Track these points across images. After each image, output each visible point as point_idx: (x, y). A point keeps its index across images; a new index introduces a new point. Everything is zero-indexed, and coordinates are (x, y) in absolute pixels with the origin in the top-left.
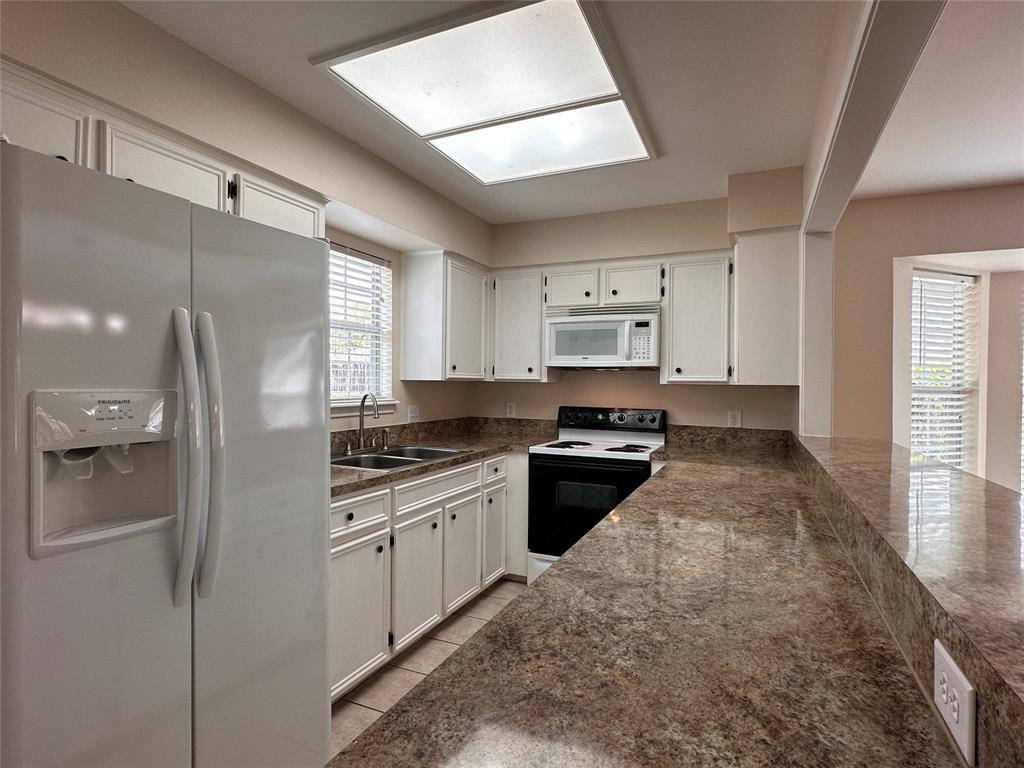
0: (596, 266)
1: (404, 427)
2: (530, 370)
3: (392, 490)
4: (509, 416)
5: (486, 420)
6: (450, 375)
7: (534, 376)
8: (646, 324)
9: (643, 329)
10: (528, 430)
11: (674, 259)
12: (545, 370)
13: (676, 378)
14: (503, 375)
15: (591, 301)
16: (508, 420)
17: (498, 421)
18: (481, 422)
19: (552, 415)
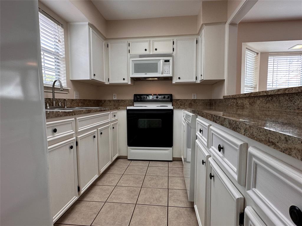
0: (148, 39)
1: (73, 100)
2: (124, 79)
3: (75, 119)
4: (114, 99)
5: (105, 101)
6: (93, 77)
7: (125, 82)
8: (168, 61)
9: (168, 63)
10: (122, 104)
11: (177, 38)
12: (130, 79)
13: (178, 81)
14: (112, 81)
15: (147, 53)
16: (114, 101)
17: (110, 101)
18: (103, 102)
19: (132, 98)
